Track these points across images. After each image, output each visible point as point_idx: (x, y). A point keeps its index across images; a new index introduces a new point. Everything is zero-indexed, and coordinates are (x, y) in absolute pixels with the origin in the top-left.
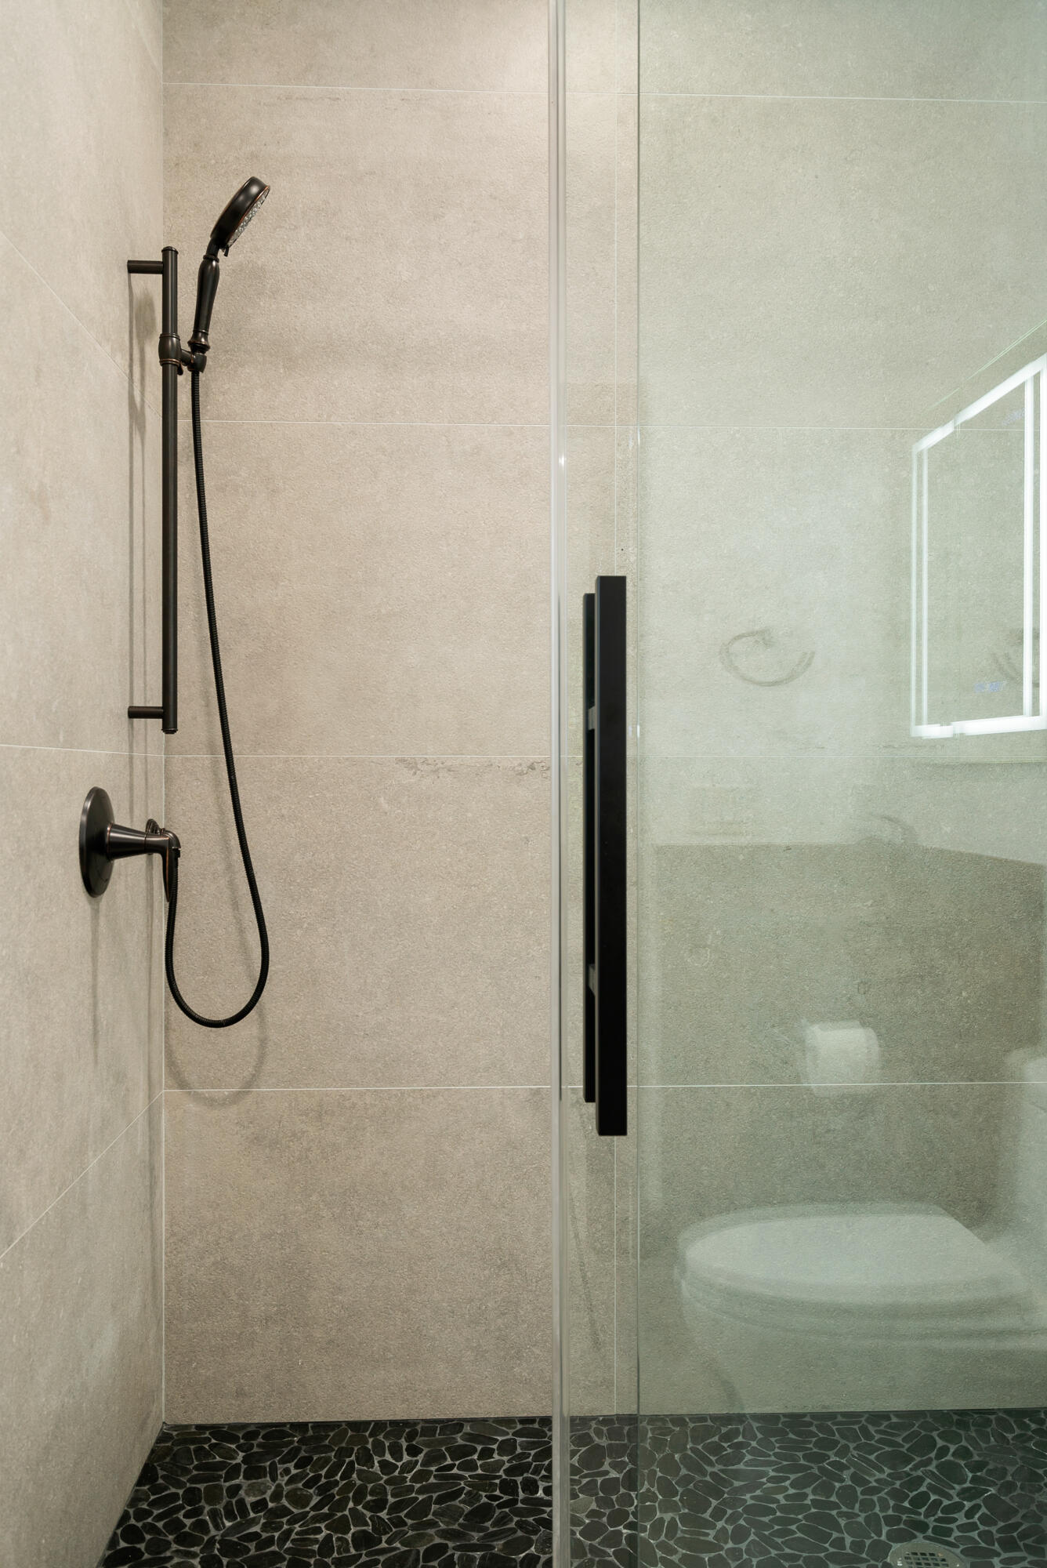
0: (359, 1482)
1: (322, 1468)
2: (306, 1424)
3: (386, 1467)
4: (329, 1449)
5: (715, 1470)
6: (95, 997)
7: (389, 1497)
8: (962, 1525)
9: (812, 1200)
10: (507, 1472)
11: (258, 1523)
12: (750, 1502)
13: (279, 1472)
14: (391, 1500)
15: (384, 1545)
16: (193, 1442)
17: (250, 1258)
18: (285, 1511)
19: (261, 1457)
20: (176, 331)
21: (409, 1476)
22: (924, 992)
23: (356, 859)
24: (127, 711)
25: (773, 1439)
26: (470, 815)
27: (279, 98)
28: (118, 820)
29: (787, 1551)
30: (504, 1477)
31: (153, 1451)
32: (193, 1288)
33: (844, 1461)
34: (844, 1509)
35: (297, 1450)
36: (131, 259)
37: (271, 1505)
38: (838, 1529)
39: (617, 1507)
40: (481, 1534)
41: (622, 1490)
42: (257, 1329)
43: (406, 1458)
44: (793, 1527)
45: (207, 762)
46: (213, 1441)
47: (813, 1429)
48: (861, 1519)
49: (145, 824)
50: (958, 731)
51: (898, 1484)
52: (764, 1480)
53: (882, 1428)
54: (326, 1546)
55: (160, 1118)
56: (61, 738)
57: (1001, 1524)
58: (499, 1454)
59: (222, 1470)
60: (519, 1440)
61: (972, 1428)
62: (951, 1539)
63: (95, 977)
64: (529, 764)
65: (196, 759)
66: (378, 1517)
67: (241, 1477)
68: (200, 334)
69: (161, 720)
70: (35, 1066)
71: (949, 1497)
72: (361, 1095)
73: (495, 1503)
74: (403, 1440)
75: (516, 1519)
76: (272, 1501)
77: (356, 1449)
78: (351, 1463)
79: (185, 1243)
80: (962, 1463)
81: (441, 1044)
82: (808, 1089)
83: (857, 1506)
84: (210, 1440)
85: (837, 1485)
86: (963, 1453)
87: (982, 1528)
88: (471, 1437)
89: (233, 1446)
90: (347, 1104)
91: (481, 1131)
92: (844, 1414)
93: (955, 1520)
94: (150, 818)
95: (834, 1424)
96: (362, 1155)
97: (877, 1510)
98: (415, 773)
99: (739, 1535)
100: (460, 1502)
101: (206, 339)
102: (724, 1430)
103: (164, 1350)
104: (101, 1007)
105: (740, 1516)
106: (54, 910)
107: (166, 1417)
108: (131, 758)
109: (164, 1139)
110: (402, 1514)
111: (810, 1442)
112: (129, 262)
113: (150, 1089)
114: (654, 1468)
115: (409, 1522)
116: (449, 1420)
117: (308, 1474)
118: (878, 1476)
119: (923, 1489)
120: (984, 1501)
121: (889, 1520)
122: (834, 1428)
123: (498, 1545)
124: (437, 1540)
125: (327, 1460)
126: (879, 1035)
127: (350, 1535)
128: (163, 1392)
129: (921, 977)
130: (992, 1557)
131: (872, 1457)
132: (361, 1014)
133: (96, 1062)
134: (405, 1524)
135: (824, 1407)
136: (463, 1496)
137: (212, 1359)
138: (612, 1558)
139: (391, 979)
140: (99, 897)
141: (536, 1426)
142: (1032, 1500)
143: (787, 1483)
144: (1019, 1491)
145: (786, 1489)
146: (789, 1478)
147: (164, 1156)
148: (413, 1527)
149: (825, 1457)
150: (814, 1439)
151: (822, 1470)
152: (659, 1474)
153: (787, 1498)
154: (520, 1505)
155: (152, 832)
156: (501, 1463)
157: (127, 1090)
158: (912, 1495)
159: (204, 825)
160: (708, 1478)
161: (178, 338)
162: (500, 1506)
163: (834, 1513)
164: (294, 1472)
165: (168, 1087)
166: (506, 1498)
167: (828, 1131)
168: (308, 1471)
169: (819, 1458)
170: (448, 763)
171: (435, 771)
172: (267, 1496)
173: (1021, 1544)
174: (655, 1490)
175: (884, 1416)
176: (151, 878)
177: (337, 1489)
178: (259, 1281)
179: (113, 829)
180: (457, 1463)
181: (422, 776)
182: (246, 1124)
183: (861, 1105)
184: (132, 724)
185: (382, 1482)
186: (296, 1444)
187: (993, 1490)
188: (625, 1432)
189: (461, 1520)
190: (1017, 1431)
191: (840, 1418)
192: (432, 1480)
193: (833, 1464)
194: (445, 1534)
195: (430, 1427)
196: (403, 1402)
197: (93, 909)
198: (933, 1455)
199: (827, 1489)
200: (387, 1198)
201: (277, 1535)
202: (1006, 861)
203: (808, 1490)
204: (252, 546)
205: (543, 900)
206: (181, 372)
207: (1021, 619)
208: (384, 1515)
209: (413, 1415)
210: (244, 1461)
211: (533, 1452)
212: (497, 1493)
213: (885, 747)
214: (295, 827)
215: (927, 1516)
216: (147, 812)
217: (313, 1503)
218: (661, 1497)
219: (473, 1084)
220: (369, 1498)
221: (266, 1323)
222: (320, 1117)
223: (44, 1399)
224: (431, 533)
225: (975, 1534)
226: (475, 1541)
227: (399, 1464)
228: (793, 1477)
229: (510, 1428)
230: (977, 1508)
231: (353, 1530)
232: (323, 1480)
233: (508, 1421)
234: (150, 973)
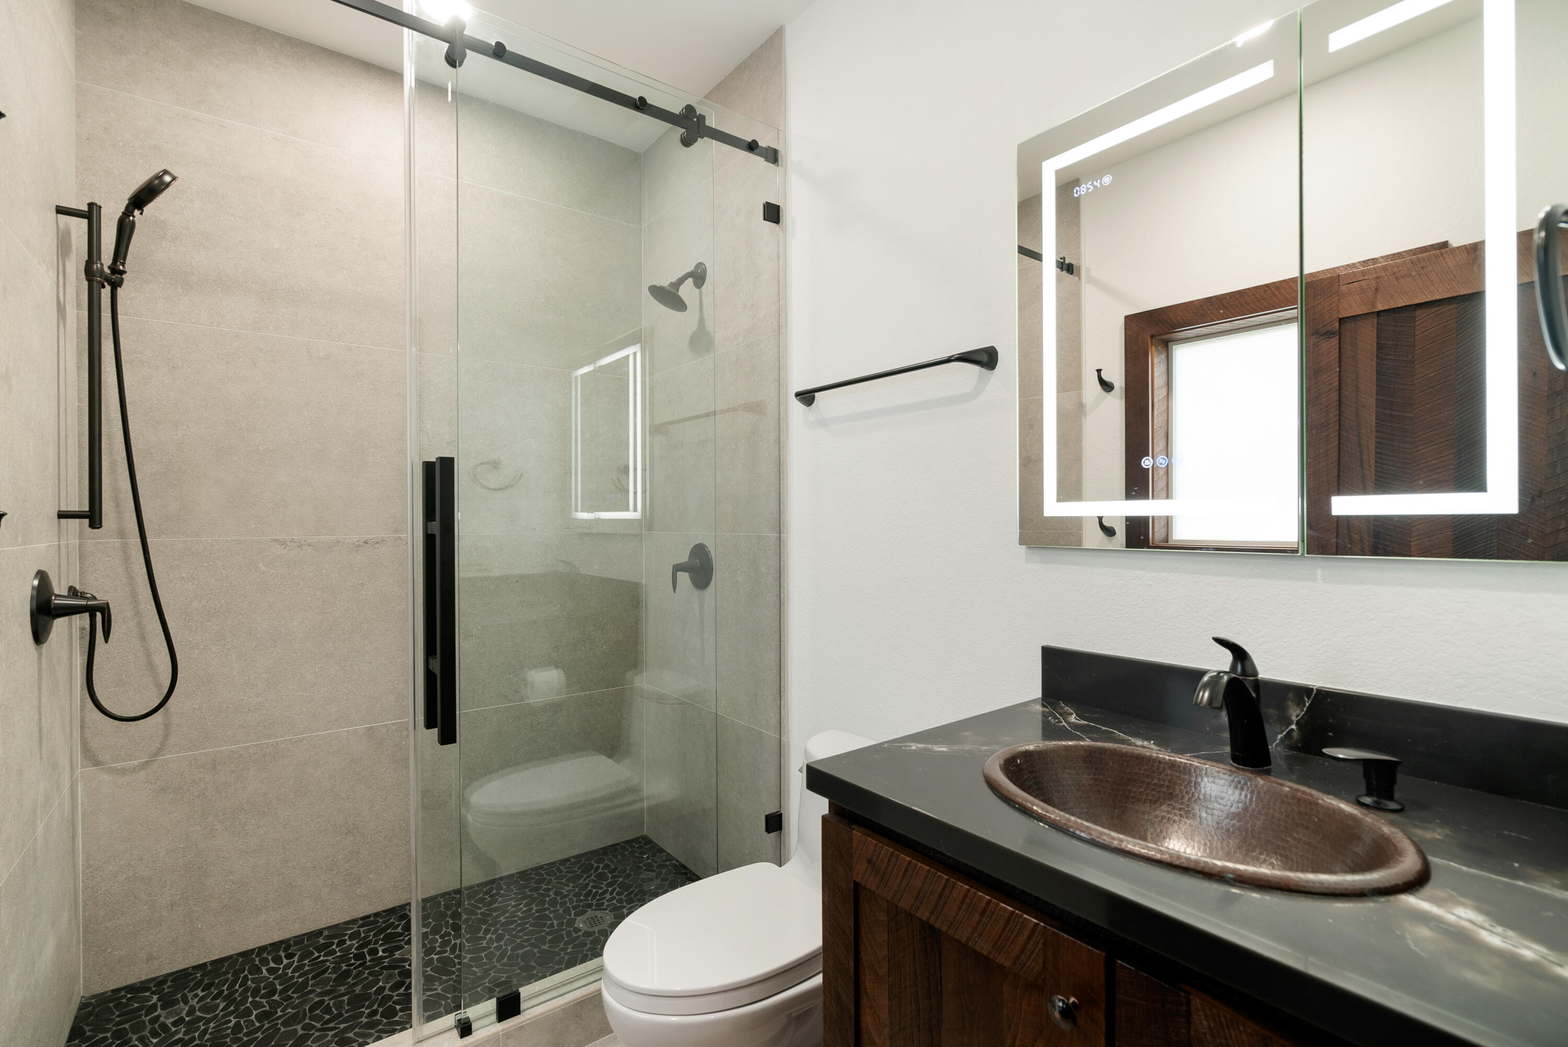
0: (253, 986)
1: (224, 985)
2: (205, 965)
3: (270, 971)
4: (227, 973)
5: (483, 911)
6: (40, 713)
7: (278, 987)
8: (608, 899)
9: (531, 760)
10: (356, 949)
11: (180, 1032)
12: (503, 921)
13: (189, 998)
14: (279, 988)
15: (279, 1014)
16: (111, 1001)
17: (158, 868)
18: (200, 1019)
19: (173, 993)
20: (100, 259)
21: (290, 971)
22: (585, 648)
23: (241, 602)
24: (56, 514)
25: (512, 887)
26: (324, 571)
27: (177, 115)
28: (57, 592)
29: (526, 937)
30: (355, 952)
31: (76, 1018)
32: (108, 899)
33: (550, 887)
34: (552, 909)
35: (201, 981)
36: (58, 204)
37: (187, 1019)
38: (551, 920)
39: (429, 946)
40: (346, 987)
41: (430, 937)
42: (165, 914)
43: (285, 961)
44: (527, 926)
45: (117, 544)
46: (129, 996)
47: (533, 876)
48: (561, 912)
49: (67, 590)
50: (597, 517)
51: (577, 890)
52: (510, 908)
53: (567, 866)
54: (237, 1028)
55: (77, 789)
56: (20, 540)
57: (626, 893)
58: (350, 941)
59: (142, 1011)
60: (362, 929)
61: (610, 854)
62: (604, 907)
63: (40, 700)
64: (364, 541)
65: (107, 542)
66: (272, 1000)
67: (159, 1010)
68: (119, 263)
69: (88, 520)
70: (6, 769)
71: (601, 888)
72: (246, 748)
73: (352, 968)
74: (281, 952)
75: (367, 972)
76: (187, 1017)
77: (247, 967)
78: (246, 976)
79: (100, 871)
80: (606, 871)
81: (305, 709)
82: (528, 704)
83: (558, 906)
84: (126, 996)
85: (547, 899)
86: (606, 867)
87: (617, 897)
88: (328, 937)
89: (148, 994)
90: (235, 755)
91: (333, 757)
92: (547, 865)
93: (605, 898)
94: (70, 584)
95: (543, 871)
96: (247, 786)
97: (568, 904)
98: (285, 548)
99: (500, 938)
100: (328, 974)
101: (124, 266)
102: (485, 890)
103: (81, 947)
104: (43, 720)
105: (498, 929)
106: (16, 659)
107: (84, 993)
108: (59, 546)
109: (80, 803)
110: (290, 993)
111: (531, 883)
112: (57, 206)
113: (71, 771)
114: (447, 919)
115: (295, 995)
116: (312, 932)
117: (213, 992)
118: (567, 888)
119: (589, 888)
120: (618, 886)
121: (574, 908)
122: (543, 872)
123: (358, 989)
124: (317, 999)
125: (227, 980)
126: (564, 672)
127: (253, 1016)
128: (82, 976)
129: (584, 641)
130: (623, 909)
131: (563, 881)
132: (245, 698)
133: (41, 758)
134: (293, 997)
135: (537, 864)
136: (330, 970)
137: (125, 942)
138: (430, 972)
139: (268, 674)
140: (41, 645)
141: (372, 919)
142: (639, 878)
143: (521, 906)
144: (632, 876)
145: (522, 908)
146: (522, 903)
147: (80, 815)
148: (298, 998)
149: (539, 888)
150: (534, 881)
151: (540, 894)
152: (451, 922)
153: (522, 913)
154: (368, 963)
155: (74, 595)
156: (351, 946)
157: (59, 774)
158: (584, 893)
159: (115, 587)
160: (479, 916)
161: (102, 264)
162: (355, 968)
163: (547, 912)
164: (201, 994)
165: (83, 767)
166: (358, 963)
167: (539, 723)
168: (213, 990)
169: (537, 889)
170: (309, 541)
171: (299, 546)
172: (184, 1014)
173: (635, 899)
174: (449, 930)
175: (568, 860)
176: (71, 626)
177: (238, 994)
178: (165, 881)
179: (57, 598)
180: (322, 954)
181: (291, 550)
182: (153, 781)
183: (555, 707)
184: (59, 523)
185: (271, 980)
186: (199, 978)
187: (621, 880)
188: (428, 906)
189: (331, 984)
190: (630, 850)
191: (546, 867)
192: (307, 968)
193: (544, 890)
194: (321, 994)
195: (299, 940)
196: (279, 930)
197: (38, 654)
198: (592, 872)
199: (543, 902)
200: (266, 808)
201: (197, 1034)
202: (623, 581)
203: (533, 906)
204: (156, 402)
205: (373, 618)
206: (104, 287)
207: (628, 461)
208: (276, 997)
209: (287, 936)
210: (159, 1000)
211: (372, 934)
212: (353, 961)
213: (566, 528)
214: (193, 584)
215: (592, 900)
216: (68, 582)
217: (221, 1008)
218: (453, 933)
219: (327, 730)
220: (263, 992)
221: (172, 907)
222: (214, 767)
223: (13, 996)
224: (296, 403)
225: (615, 902)
226: (342, 992)
227: (281, 966)
228: (524, 902)
229: (355, 925)
230: (615, 889)
231: (255, 1013)
232: (226, 992)
233: (353, 922)
234: (71, 691)
